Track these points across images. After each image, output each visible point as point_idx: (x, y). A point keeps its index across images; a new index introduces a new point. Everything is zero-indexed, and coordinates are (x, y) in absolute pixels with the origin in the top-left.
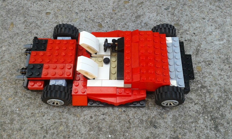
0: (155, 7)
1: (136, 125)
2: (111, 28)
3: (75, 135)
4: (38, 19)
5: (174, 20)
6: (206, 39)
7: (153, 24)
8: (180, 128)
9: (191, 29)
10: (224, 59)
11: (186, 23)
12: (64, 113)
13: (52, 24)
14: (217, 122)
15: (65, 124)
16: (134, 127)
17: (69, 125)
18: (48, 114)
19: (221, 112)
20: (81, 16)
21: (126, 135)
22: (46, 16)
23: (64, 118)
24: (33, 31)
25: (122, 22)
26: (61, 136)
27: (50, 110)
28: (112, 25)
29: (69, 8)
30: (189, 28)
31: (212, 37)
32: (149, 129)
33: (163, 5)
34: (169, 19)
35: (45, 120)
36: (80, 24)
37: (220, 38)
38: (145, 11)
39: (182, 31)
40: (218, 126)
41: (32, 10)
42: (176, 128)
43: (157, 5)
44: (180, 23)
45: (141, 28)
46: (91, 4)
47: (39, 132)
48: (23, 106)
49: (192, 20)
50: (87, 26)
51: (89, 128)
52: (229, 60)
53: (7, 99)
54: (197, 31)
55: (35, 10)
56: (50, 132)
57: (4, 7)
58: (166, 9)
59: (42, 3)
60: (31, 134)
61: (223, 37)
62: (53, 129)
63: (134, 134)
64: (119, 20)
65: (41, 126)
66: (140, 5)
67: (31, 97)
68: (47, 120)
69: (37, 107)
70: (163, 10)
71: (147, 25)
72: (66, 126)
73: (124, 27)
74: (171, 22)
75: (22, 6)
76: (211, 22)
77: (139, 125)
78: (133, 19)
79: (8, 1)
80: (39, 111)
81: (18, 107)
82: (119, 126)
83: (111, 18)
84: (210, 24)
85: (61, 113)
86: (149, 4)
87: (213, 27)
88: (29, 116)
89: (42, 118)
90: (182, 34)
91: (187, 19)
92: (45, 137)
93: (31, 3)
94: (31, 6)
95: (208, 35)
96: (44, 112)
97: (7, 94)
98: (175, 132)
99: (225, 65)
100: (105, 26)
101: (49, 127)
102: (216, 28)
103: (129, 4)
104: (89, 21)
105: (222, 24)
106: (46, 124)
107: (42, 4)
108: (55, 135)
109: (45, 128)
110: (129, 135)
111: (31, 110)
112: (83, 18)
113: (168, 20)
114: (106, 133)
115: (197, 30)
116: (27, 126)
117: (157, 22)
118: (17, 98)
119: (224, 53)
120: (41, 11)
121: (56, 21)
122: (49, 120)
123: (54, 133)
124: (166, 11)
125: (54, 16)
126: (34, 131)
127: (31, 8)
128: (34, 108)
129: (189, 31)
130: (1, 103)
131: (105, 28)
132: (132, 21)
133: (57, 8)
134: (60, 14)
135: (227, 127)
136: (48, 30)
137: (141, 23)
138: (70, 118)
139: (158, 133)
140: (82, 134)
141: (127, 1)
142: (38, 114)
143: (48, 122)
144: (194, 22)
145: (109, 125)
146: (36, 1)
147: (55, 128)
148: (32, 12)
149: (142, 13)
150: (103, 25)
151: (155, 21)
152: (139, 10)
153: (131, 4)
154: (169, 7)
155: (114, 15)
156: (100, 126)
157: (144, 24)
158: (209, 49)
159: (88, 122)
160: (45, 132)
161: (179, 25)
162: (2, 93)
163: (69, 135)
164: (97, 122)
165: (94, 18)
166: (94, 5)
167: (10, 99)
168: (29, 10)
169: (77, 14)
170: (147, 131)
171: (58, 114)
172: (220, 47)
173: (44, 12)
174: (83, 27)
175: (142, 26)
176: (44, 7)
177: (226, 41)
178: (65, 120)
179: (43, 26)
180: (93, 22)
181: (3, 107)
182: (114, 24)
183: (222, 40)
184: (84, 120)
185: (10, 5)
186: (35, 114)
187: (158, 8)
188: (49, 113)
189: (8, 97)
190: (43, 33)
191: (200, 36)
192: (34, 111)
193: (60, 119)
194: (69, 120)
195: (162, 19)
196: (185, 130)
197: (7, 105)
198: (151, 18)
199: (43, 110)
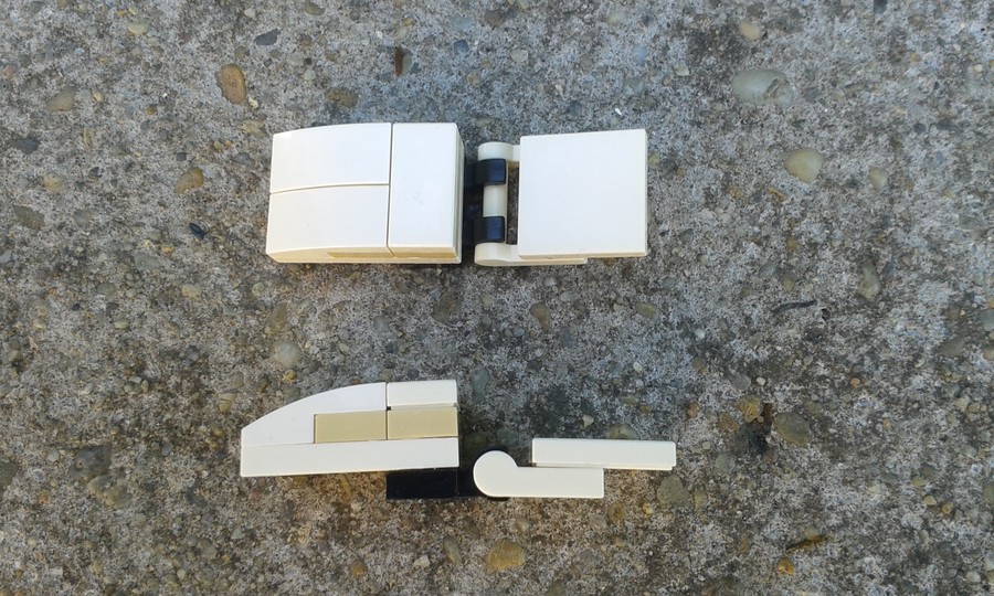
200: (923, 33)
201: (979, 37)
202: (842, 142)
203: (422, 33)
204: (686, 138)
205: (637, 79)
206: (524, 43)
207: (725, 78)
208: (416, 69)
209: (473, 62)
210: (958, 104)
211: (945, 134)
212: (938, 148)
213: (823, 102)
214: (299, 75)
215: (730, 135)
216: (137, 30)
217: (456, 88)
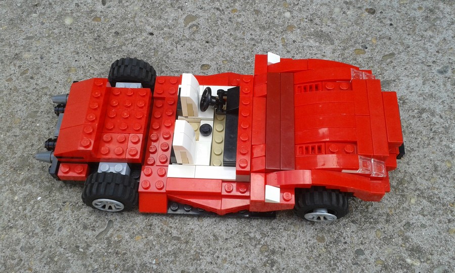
0: (419, 66)
7: (417, 102)
22: (202, 72)
27: (218, 267)
29: (246, 58)
33: (434, 62)
38: (398, 72)
41: (174, 57)
43: (423, 63)
46: (288, 52)
48: (164, 255)
53: (131, 237)
55: (180, 58)
57: (119, 47)
58: (441, 72)
59: (192, 44)
66: (389, 60)
67: (180, 236)
69: (191, 259)
70: (435, 73)
71: (404, 103)
74: (452, 100)
75: (154, 49)
79: (126, 36)
80: (196, 269)
81: (156, 257)
86: (406, 58)
93: (172, 44)
94: (173, 50)
97: (131, 228)
103: (366, 55)
107: (193, 47)
111: (180, 264)
113: (446, 94)
117: (424, 98)
118: (152, 237)
120: (192, 61)
124: (440, 76)
127: (172, 53)
128: (187, 261)
130: (121, 246)
133: (223, 57)
134: (228, 69)
141: (361, 50)
146: (182, 40)
148: (175, 61)
149: (392, 77)
151: (421, 94)
152: (386, 70)
153: (370, 56)
154: (447, 67)
162: (123, 226)
166: (294, 54)
167: (139, 238)
168: (168, 57)
173: (198, 63)
176: (197, 53)
181: (125, 254)
185: (131, 43)
187: (426, 68)
189: (133, 233)
192: (186, 268)
195: (434, 92)
197: (132, 250)
198: (413, 89)
199: (203, 267)
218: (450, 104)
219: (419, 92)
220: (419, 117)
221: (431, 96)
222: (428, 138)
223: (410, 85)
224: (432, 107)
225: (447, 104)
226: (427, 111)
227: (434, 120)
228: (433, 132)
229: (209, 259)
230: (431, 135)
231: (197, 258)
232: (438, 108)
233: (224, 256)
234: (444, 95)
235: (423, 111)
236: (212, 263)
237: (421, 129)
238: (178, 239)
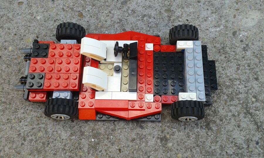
1: (121, 127)
2: (94, 17)
3: (55, 141)
4: (10, 11)
5: (165, 5)
6: (200, 26)
7: (142, 11)
8: (168, 127)
9: (184, 15)
10: (219, 49)
11: (178, 9)
12: (42, 118)
13: (25, 16)
14: (209, 119)
15: (43, 129)
16: (120, 129)
17: (48, 130)
18: (25, 120)
19: (213, 108)
20: (58, 4)
21: (110, 138)
22: (19, 7)
23: (43, 124)
24: (5, 26)
25: (106, 10)
26: (40, 142)
27: (27, 115)
28: (94, 14)
30: (182, 14)
31: (208, 23)
32: (135, 130)
34: (160, 4)
35: (22, 126)
36: (57, 14)
37: (217, 24)
39: (174, 18)
40: (209, 124)
42: (164, 128)
44: (172, 9)
45: (128, 16)
47: (16, 139)
49: (186, 3)
50: (66, 17)
51: (70, 133)
52: (225, 49)
54: (190, 17)
56: (28, 139)
60: (8, 141)
61: (220, 23)
62: (31, 136)
63: (120, 136)
64: (103, 7)
65: (18, 133)
68: (24, 126)
69: (12, 112)
71: (134, 12)
72: (45, 131)
73: (109, 16)
74: (161, 8)
76: (208, 5)
77: (124, 126)
78: (119, 5)
80: (16, 117)
82: (102, 129)
83: (94, 5)
84: (206, 7)
85: (38, 117)
87: (209, 12)
88: (5, 123)
89: (19, 124)
90: (174, 21)
91: (180, 3)
92: (22, 144)
95: (202, 22)
96: (21, 118)
98: (162, 132)
99: (221, 56)
100: (87, 15)
101: (27, 133)
102: (212, 13)
104: (68, 10)
105: (220, 7)
106: (24, 131)
108: (33, 142)
109: (22, 134)
110: (114, 137)
111: (6, 116)
112: (61, 7)
113: (158, 5)
114: (88, 138)
115: (191, 15)
116: (3, 133)
117: (145, 9)
119: (221, 41)
121: (30, 11)
122: (27, 125)
123: (32, 140)
125: (27, 6)
126: (11, 138)
128: (10, 114)
129: (182, 18)
131: (86, 17)
132: (117, 8)
134: (34, 3)
135: (220, 124)
136: (20, 24)
137: (127, 10)
138: (48, 123)
139: (144, 134)
140: (63, 140)
142: (15, 120)
143: (26, 128)
144: (188, 7)
145: (92, 129)
147: (33, 134)
148: (3, 2)
150: (84, 15)
151: (144, 7)
155: (96, 2)
156: (83, 130)
157: (131, 12)
158: (203, 38)
159: (69, 126)
160: (23, 139)
161: (171, 11)
163: (48, 141)
164: (78, 126)
165: (74, 5)
169: (53, 2)
170: (133, 132)
171: (36, 119)
172: (215, 35)
173: (16, 2)
174: (61, 18)
175: (129, 13)
177: (223, 27)
178: (43, 126)
179: (15, 19)
180: (72, 10)
182: (97, 12)
183: (219, 26)
184: (64, 124)
186: (11, 120)
188: (26, 118)
190: (15, 28)
191: (194, 23)
192: (9, 117)
193: (38, 124)
194: (49, 125)
195: (151, 4)
196: (174, 129)
198: (139, 4)
199: (19, 115)
200: (192, 132)
201: (200, 131)
202: (184, 151)
203: (122, 146)
204: (163, 155)
205: (154, 147)
206: (137, 144)
207: (166, 144)
208: (122, 152)
209: (130, 149)
210: (199, 142)
211: (198, 147)
212: (197, 150)
213: (180, 146)
214: (106, 156)
215: (168, 153)
216: (82, 154)
217: (129, 153)
218: (160, 10)
219: (143, 6)
220: (143, 20)
221: (150, 7)
222: (146, 31)
223: (138, 2)
224: (150, 13)
225: (158, 10)
226: (146, 16)
227: (150, 20)
228: (150, 27)
229: (22, 111)
230: (148, 29)
231: (16, 111)
232: (153, 13)
233: (31, 108)
234: (157, 5)
235: (145, 15)
236: (24, 113)
237: (143, 26)
238: (5, 102)
